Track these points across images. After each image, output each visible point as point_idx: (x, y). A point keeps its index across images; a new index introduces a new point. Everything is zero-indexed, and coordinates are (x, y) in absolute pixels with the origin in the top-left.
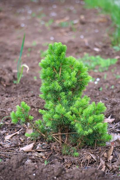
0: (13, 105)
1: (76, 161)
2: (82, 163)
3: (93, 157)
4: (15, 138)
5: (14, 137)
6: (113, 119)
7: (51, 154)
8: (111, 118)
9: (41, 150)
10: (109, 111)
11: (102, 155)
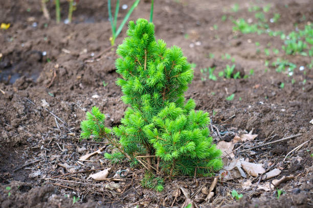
0: (114, 110)
1: (158, 198)
2: (166, 201)
3: (184, 193)
4: (93, 159)
5: (93, 157)
6: (256, 136)
7: (131, 186)
8: (253, 134)
9: (119, 180)
10: (253, 123)
11: (199, 190)
